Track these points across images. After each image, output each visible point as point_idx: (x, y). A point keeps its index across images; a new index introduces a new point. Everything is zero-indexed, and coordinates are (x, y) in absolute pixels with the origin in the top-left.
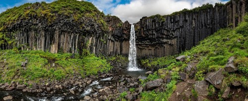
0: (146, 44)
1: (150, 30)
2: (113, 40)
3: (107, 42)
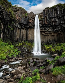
0: (49, 31)
1: (52, 18)
2: (20, 27)
3: (14, 29)
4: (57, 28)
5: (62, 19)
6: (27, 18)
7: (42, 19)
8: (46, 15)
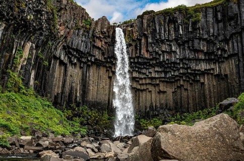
0: (152, 78)
1: (163, 42)
4: (174, 71)
5: (189, 47)
8: (146, 33)
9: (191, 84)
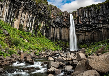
2: (54, 26)
4: (91, 28)
5: (96, 19)
6: (62, 17)
7: (76, 18)
8: (80, 15)
9: (97, 32)
